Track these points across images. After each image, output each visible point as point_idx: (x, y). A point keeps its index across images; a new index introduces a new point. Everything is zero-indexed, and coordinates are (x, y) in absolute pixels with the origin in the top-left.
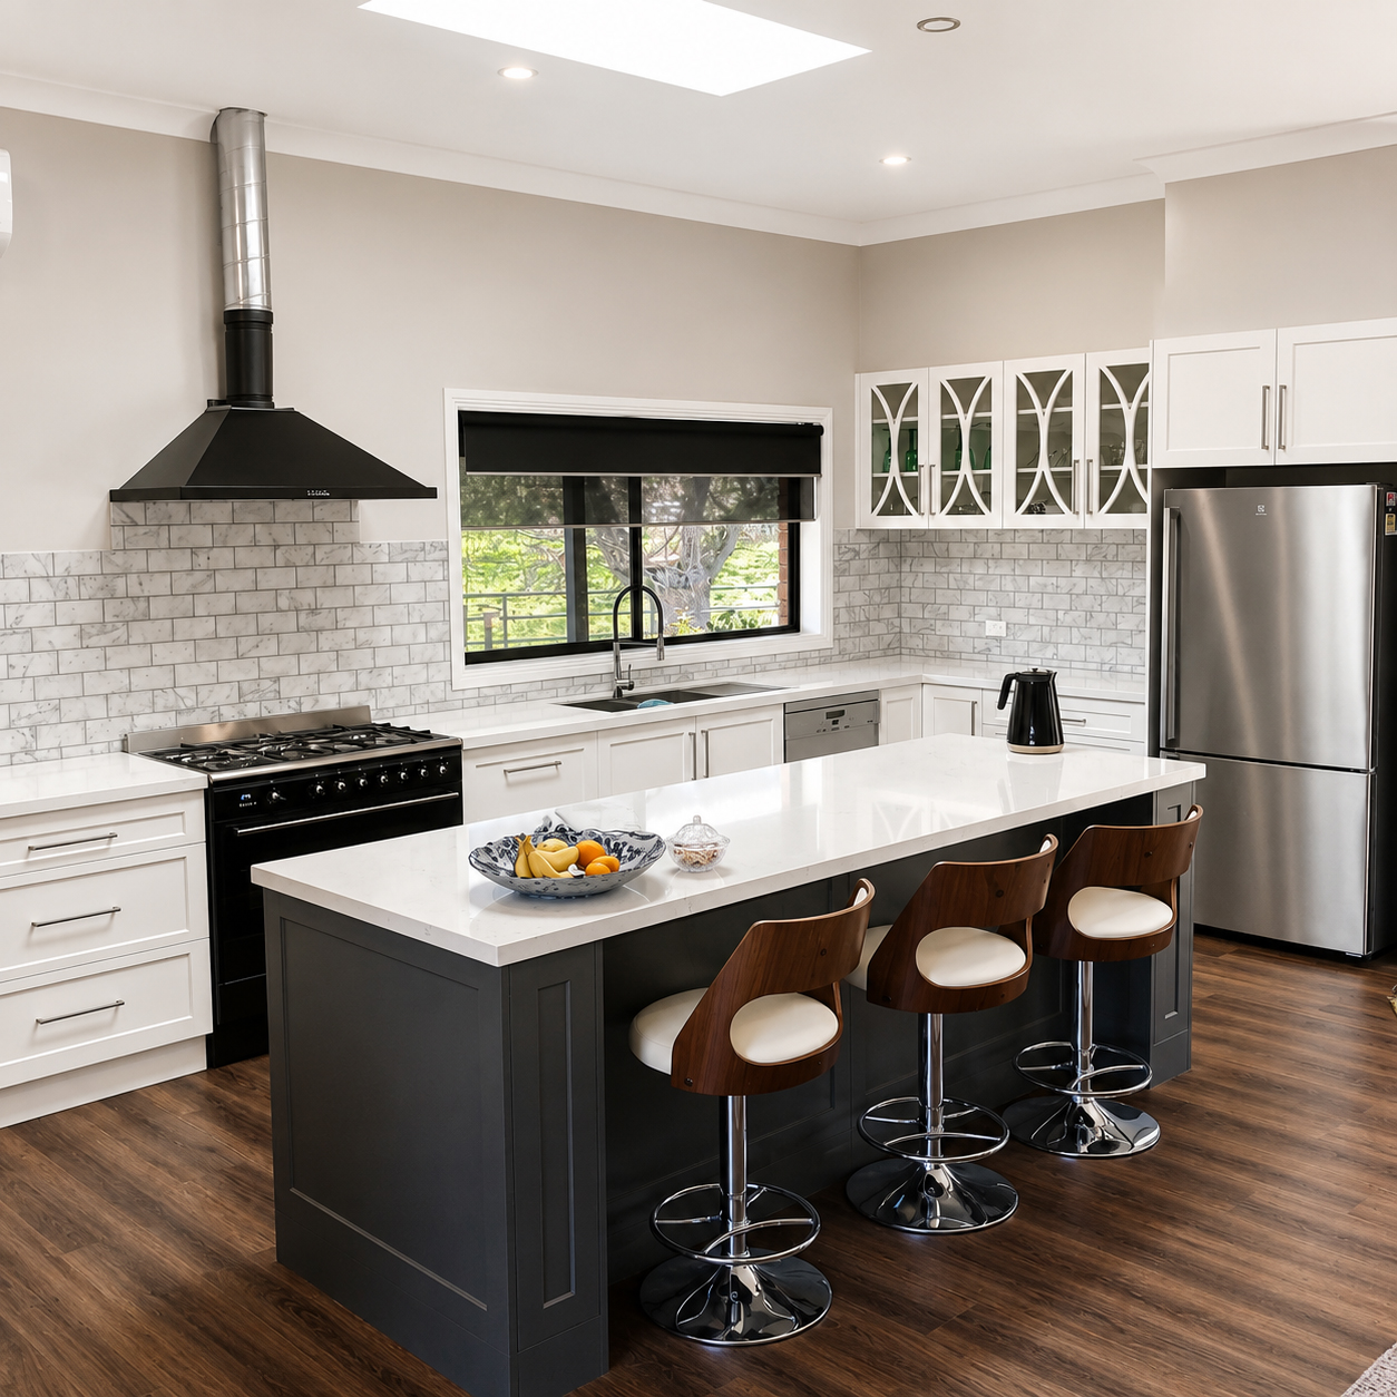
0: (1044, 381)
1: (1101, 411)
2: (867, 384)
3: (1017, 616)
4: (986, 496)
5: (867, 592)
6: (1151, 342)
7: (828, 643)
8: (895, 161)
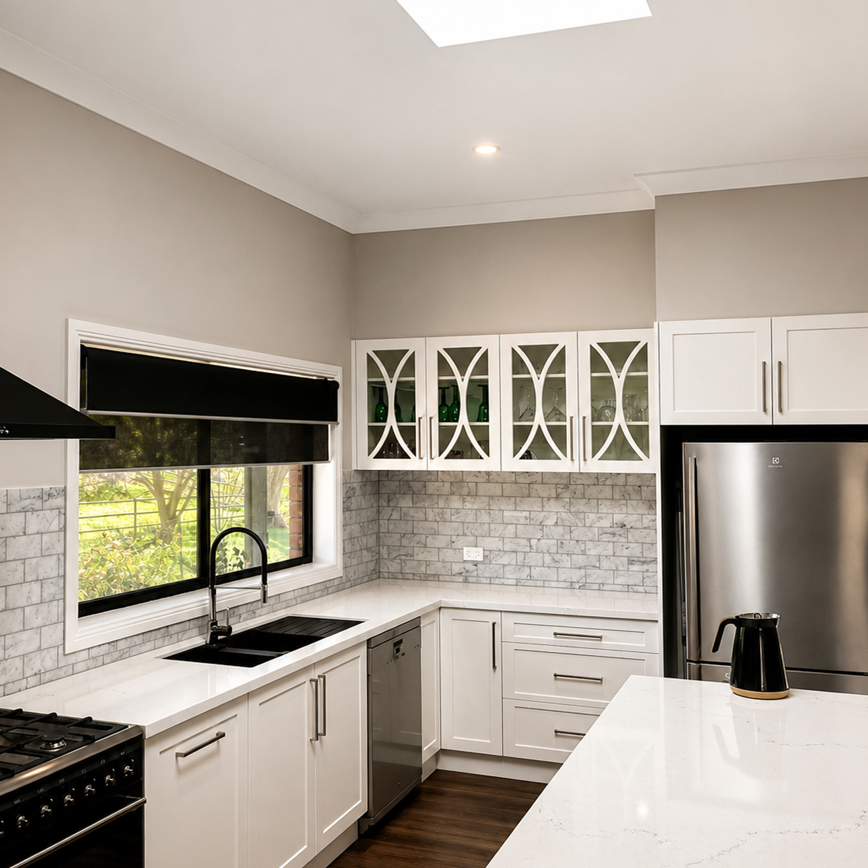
0: (538, 354)
1: (592, 377)
2: (364, 348)
3: (493, 543)
4: (485, 443)
5: (361, 524)
6: (656, 324)
7: (339, 572)
8: (486, 150)
